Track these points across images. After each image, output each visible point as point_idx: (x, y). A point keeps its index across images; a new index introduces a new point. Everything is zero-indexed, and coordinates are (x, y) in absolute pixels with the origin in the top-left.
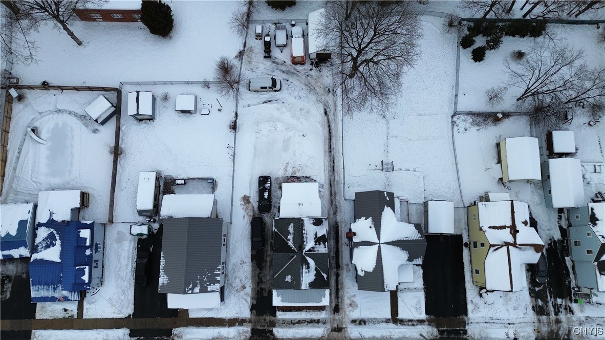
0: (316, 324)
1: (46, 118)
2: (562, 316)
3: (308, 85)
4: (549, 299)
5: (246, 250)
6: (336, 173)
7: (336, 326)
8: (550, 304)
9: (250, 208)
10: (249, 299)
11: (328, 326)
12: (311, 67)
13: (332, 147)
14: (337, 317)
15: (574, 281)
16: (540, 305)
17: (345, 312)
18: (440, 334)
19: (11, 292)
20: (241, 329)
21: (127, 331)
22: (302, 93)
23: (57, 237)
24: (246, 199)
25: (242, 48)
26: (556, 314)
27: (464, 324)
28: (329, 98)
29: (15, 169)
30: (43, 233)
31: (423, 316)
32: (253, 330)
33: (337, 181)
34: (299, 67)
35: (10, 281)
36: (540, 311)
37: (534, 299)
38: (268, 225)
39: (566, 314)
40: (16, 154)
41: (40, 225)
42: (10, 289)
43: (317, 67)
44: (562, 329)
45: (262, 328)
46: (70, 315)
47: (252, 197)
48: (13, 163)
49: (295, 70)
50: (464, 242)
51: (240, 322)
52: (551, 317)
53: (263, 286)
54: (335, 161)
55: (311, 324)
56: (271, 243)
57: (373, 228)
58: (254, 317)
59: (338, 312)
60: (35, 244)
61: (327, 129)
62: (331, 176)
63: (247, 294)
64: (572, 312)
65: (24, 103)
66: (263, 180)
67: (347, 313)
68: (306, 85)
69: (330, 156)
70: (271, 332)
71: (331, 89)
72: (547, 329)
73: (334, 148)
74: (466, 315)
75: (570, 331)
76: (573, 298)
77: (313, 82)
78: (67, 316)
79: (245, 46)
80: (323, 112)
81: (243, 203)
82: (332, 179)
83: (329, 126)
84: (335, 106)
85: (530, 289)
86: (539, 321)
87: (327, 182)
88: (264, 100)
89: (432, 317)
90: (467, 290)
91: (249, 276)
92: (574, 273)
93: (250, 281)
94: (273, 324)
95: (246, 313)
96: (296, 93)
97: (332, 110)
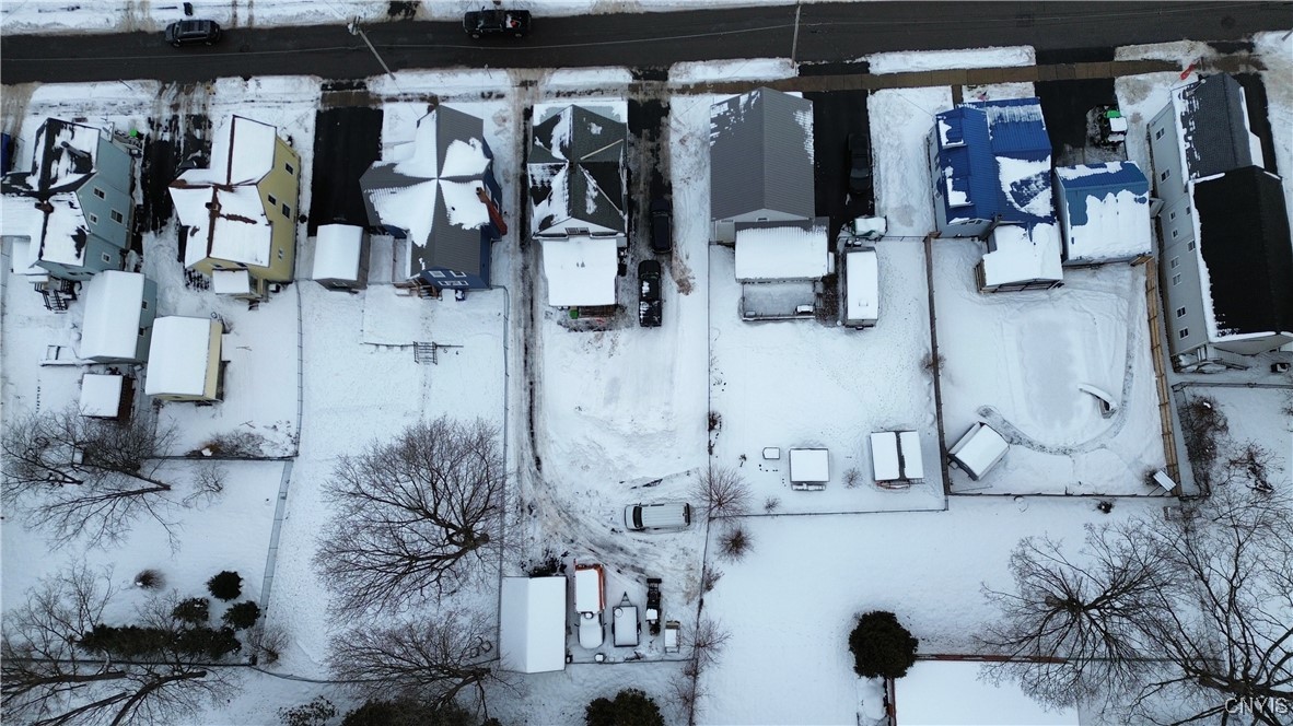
0: (562, 90)
2: (167, 114)
3: (572, 521)
4: (182, 140)
5: (682, 201)
6: (522, 341)
7: (530, 88)
8: (182, 131)
9: (677, 273)
10: (673, 124)
11: (542, 88)
12: (565, 561)
13: (528, 392)
14: (527, 103)
15: (136, 167)
16: (198, 131)
17: (514, 110)
18: (364, 84)
19: (1086, 122)
20: (684, 80)
21: (873, 70)
22: (581, 504)
23: (1010, 198)
24: (685, 287)
25: (707, 597)
26: (175, 118)
27: (324, 100)
28: (530, 493)
29: (1131, 335)
30: (1041, 204)
31: (387, 108)
32: (666, 79)
33: (520, 326)
34: (591, 560)
35: (1092, 139)
36: (202, 121)
37: (207, 139)
38: (646, 242)
39: (159, 119)
40: (1135, 366)
41: (1048, 220)
42: (1089, 126)
43: (553, 561)
44: (171, 97)
45: (651, 82)
46: (975, 91)
47: (675, 291)
48: (1137, 347)
49: (597, 555)
50: (306, 224)
51: (684, 90)
52: (185, 113)
53: (650, 144)
54: (523, 364)
55: (570, 90)
56: (638, 213)
57: (448, 206)
58: (665, 97)
59: (526, 110)
60: (1050, 188)
61: (537, 430)
62: (531, 336)
63: (677, 131)
64: (151, 122)
65: (1143, 467)
66: (653, 319)
67: (510, 109)
68: (577, 521)
69: (532, 374)
70: (636, 77)
71: (527, 512)
72: (195, 96)
73: (525, 390)
74: (318, 112)
75: (160, 93)
76: (143, 142)
77: (562, 527)
78: (979, 88)
79: (701, 602)
80: (544, 464)
81: (691, 281)
82: (529, 330)
83: (532, 434)
84: (519, 475)
85: (210, 153)
86: (204, 107)
87: (538, 325)
88: (659, 487)
89: (373, 107)
90: (312, 148)
91: (674, 160)
92: (133, 179)
93: (672, 151)
94: (633, 88)
95: (678, 103)
96: (596, 502)
97: (525, 468)
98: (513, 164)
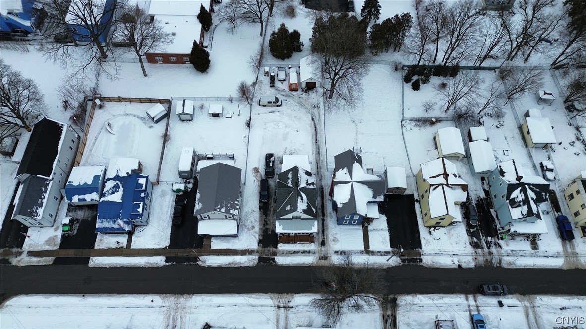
0: (308, 254)
1: (118, 119)
2: (493, 249)
3: (300, 103)
4: (482, 237)
5: (255, 202)
6: (321, 156)
7: (323, 255)
8: (483, 241)
9: (259, 175)
10: (257, 236)
11: (317, 255)
12: (302, 92)
13: (318, 140)
14: (323, 249)
15: (499, 225)
16: (476, 241)
17: (329, 245)
18: (402, 261)
19: (78, 230)
20: (251, 257)
21: (164, 258)
22: (298, 107)
23: (121, 186)
24: (256, 170)
25: (255, 80)
26: (489, 248)
27: (420, 254)
28: (315, 111)
29: (91, 150)
30: (110, 185)
31: (389, 249)
32: (259, 258)
33: (322, 160)
34: (293, 93)
35: (78, 223)
36: (476, 246)
37: (470, 237)
38: (271, 187)
39: (496, 248)
40: (93, 140)
41: (109, 179)
42: (77, 228)
43: (306, 92)
44: (494, 258)
45: (266, 257)
46: (121, 246)
47: (260, 169)
48: (90, 146)
49: (291, 94)
50: (416, 199)
51: (251, 252)
52: (485, 250)
53: (268, 227)
54: (320, 148)
55: (304, 254)
56: (274, 198)
58: (260, 249)
59: (324, 245)
61: (314, 129)
63: (256, 232)
64: (500, 246)
65: (103, 110)
66: (269, 156)
67: (331, 246)
68: (299, 103)
69: (316, 145)
70: (273, 259)
71: (316, 106)
72: (482, 259)
74: (421, 248)
75: (500, 261)
76: (500, 237)
77: (304, 101)
78: (119, 247)
79: (257, 79)
80: (311, 119)
81: (253, 172)
82: (318, 159)
83: (315, 127)
84: (319, 115)
85: (466, 230)
86: (476, 252)
87: (315, 160)
88: (270, 111)
89: (395, 249)
90: (420, 231)
91: (258, 220)
92: (498, 220)
93: (258, 223)
94: (275, 254)
95: (255, 246)
96: (292, 108)
97: (317, 118)
98: (328, 221)
